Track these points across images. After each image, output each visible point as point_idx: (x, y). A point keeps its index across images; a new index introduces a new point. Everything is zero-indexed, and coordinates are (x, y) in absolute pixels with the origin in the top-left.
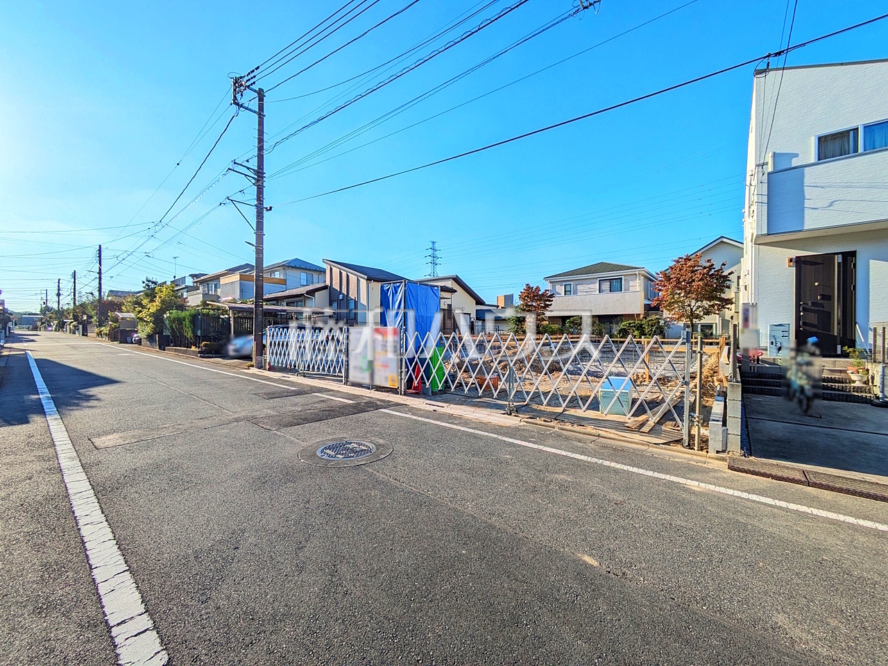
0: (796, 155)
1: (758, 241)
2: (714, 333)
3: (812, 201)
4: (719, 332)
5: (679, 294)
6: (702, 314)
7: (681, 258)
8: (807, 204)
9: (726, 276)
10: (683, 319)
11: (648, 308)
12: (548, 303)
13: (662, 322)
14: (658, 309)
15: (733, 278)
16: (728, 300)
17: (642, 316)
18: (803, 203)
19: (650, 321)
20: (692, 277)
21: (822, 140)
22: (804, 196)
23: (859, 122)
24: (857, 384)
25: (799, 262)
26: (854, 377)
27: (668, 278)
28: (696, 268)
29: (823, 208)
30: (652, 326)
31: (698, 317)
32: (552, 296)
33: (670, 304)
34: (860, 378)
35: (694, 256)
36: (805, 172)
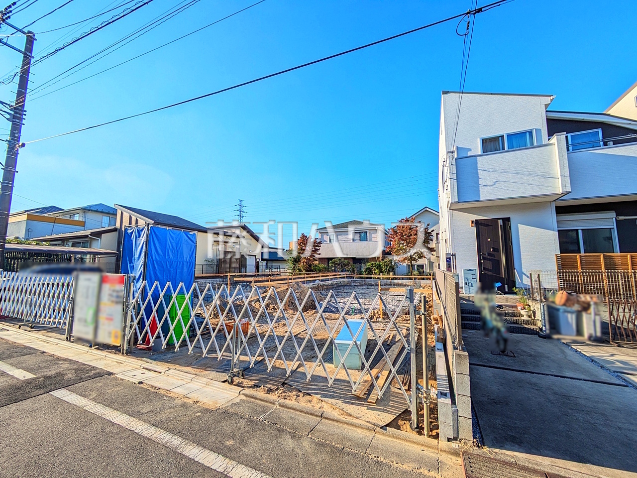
0: (470, 150)
1: (452, 207)
2: (425, 270)
3: (483, 180)
4: (428, 271)
5: (403, 244)
6: (417, 258)
7: (403, 219)
8: (481, 182)
9: (430, 233)
10: (406, 261)
11: (385, 253)
12: (317, 248)
13: (393, 263)
14: (391, 254)
15: (434, 234)
16: (432, 248)
17: (381, 258)
18: (478, 181)
19: (385, 262)
20: (410, 232)
21: (484, 141)
22: (478, 177)
23: (504, 131)
24: (525, 318)
25: (477, 223)
26: (523, 312)
27: (396, 233)
28: (412, 227)
29: (491, 186)
30: (387, 266)
31: (415, 260)
32: (320, 243)
33: (398, 251)
34: (526, 313)
35: (410, 219)
36: (478, 160)
